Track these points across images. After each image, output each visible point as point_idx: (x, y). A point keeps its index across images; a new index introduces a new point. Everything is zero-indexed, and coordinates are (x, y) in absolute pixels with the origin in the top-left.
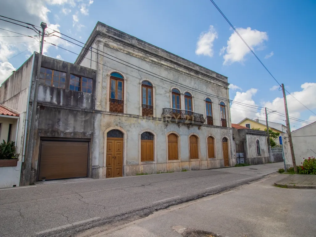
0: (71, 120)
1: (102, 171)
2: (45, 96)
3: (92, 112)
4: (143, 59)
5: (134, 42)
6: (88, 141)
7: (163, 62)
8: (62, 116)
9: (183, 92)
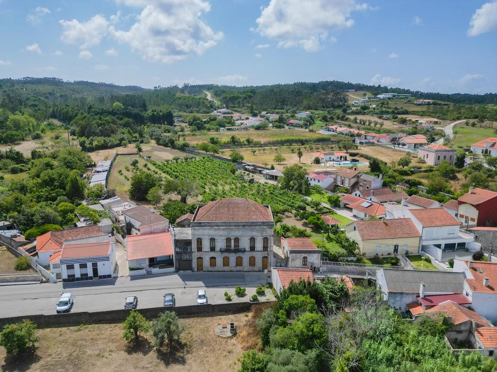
0: (185, 255)
1: (196, 269)
2: (178, 250)
3: (191, 252)
4: (210, 229)
5: (205, 224)
6: (190, 261)
7: (221, 227)
8: (183, 255)
9: (233, 238)
